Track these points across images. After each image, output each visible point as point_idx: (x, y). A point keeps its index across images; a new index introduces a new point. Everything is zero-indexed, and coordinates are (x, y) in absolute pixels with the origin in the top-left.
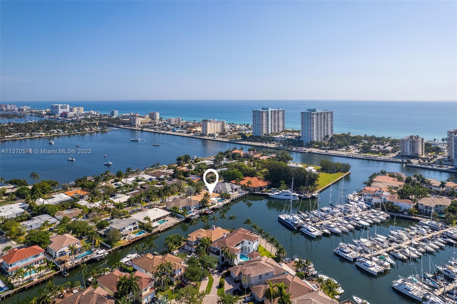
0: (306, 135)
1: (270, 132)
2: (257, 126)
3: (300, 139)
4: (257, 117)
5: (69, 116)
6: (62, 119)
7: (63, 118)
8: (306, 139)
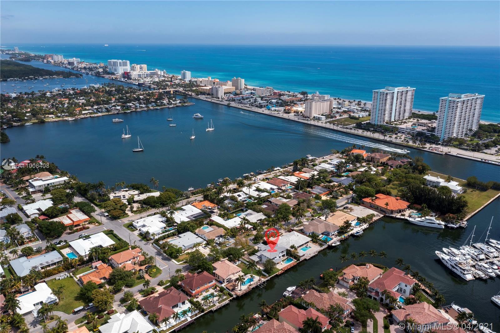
0: (443, 128)
1: (393, 120)
2: (377, 111)
3: (434, 133)
4: (379, 99)
5: (133, 77)
6: (126, 81)
7: (126, 79)
8: (443, 133)
